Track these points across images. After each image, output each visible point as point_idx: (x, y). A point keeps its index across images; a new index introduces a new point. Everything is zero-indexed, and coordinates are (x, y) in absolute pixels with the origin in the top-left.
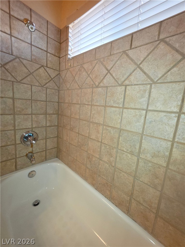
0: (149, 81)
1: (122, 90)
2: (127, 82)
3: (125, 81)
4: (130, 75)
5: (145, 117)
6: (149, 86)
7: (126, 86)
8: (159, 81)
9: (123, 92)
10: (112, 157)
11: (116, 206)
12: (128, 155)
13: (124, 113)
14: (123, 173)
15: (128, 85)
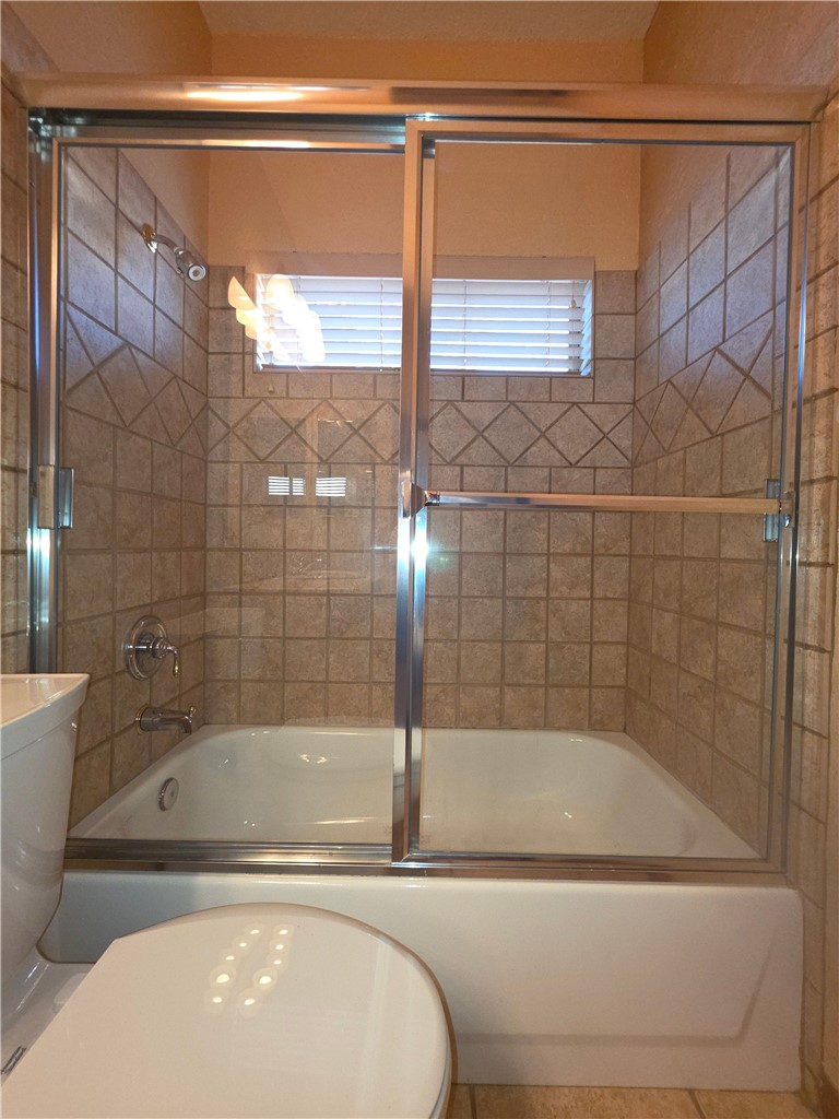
0: (502, 462)
1: (455, 473)
2: (463, 460)
3: (458, 455)
4: (469, 445)
5: (505, 523)
6: (503, 470)
7: (462, 466)
8: (517, 463)
9: (459, 479)
10: (450, 619)
11: (474, 728)
12: (485, 600)
13: (465, 519)
14: (480, 644)
15: (467, 465)
